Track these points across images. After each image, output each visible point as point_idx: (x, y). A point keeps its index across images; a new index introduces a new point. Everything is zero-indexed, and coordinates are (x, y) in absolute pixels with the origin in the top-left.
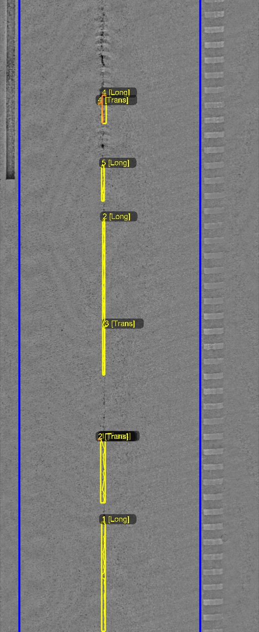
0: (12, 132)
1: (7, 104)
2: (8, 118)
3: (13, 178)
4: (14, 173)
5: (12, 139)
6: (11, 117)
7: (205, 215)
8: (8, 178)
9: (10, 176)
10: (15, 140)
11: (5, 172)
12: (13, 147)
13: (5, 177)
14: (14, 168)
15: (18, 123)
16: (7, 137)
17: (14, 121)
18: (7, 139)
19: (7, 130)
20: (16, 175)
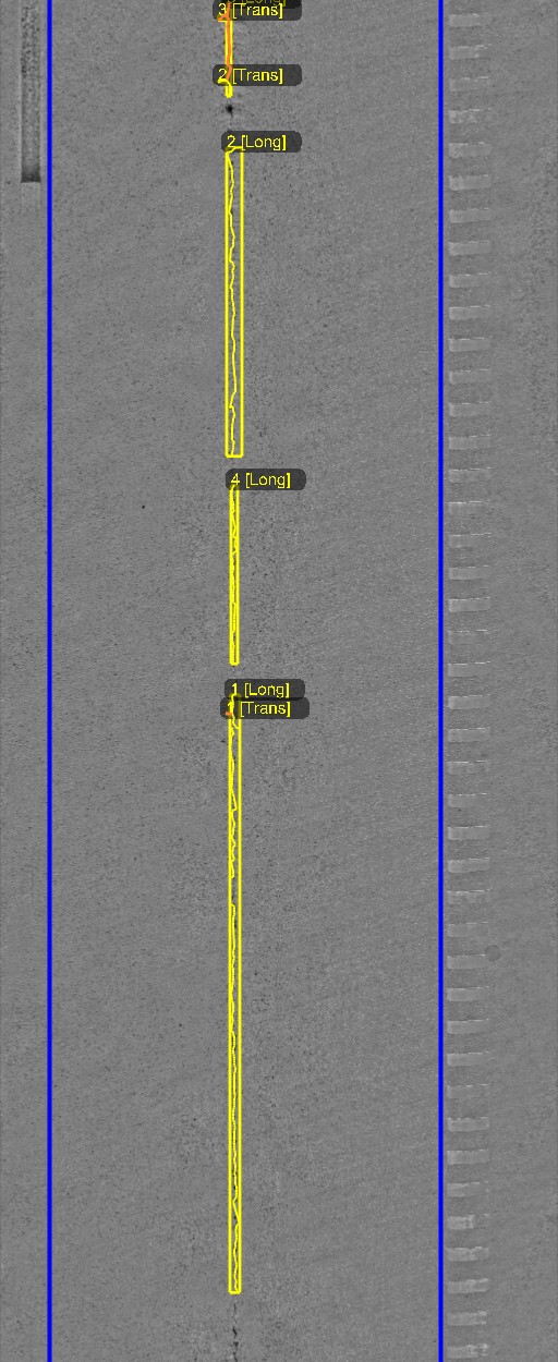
0: (33, 80)
1: (23, 20)
2: (26, 50)
3: (35, 178)
4: (39, 168)
5: (34, 95)
6: (30, 49)
7: (451, 257)
8: (25, 179)
9: (30, 176)
10: (42, 98)
11: (20, 166)
12: (37, 113)
13: (20, 177)
14: (38, 157)
15: (46, 62)
16: (24, 91)
17: (39, 57)
18: (24, 96)
19: (24, 77)
20: (43, 174)
